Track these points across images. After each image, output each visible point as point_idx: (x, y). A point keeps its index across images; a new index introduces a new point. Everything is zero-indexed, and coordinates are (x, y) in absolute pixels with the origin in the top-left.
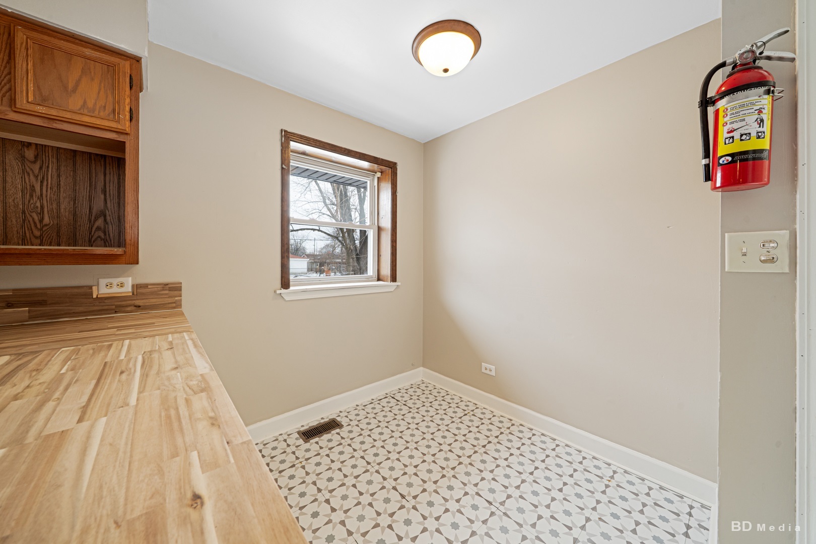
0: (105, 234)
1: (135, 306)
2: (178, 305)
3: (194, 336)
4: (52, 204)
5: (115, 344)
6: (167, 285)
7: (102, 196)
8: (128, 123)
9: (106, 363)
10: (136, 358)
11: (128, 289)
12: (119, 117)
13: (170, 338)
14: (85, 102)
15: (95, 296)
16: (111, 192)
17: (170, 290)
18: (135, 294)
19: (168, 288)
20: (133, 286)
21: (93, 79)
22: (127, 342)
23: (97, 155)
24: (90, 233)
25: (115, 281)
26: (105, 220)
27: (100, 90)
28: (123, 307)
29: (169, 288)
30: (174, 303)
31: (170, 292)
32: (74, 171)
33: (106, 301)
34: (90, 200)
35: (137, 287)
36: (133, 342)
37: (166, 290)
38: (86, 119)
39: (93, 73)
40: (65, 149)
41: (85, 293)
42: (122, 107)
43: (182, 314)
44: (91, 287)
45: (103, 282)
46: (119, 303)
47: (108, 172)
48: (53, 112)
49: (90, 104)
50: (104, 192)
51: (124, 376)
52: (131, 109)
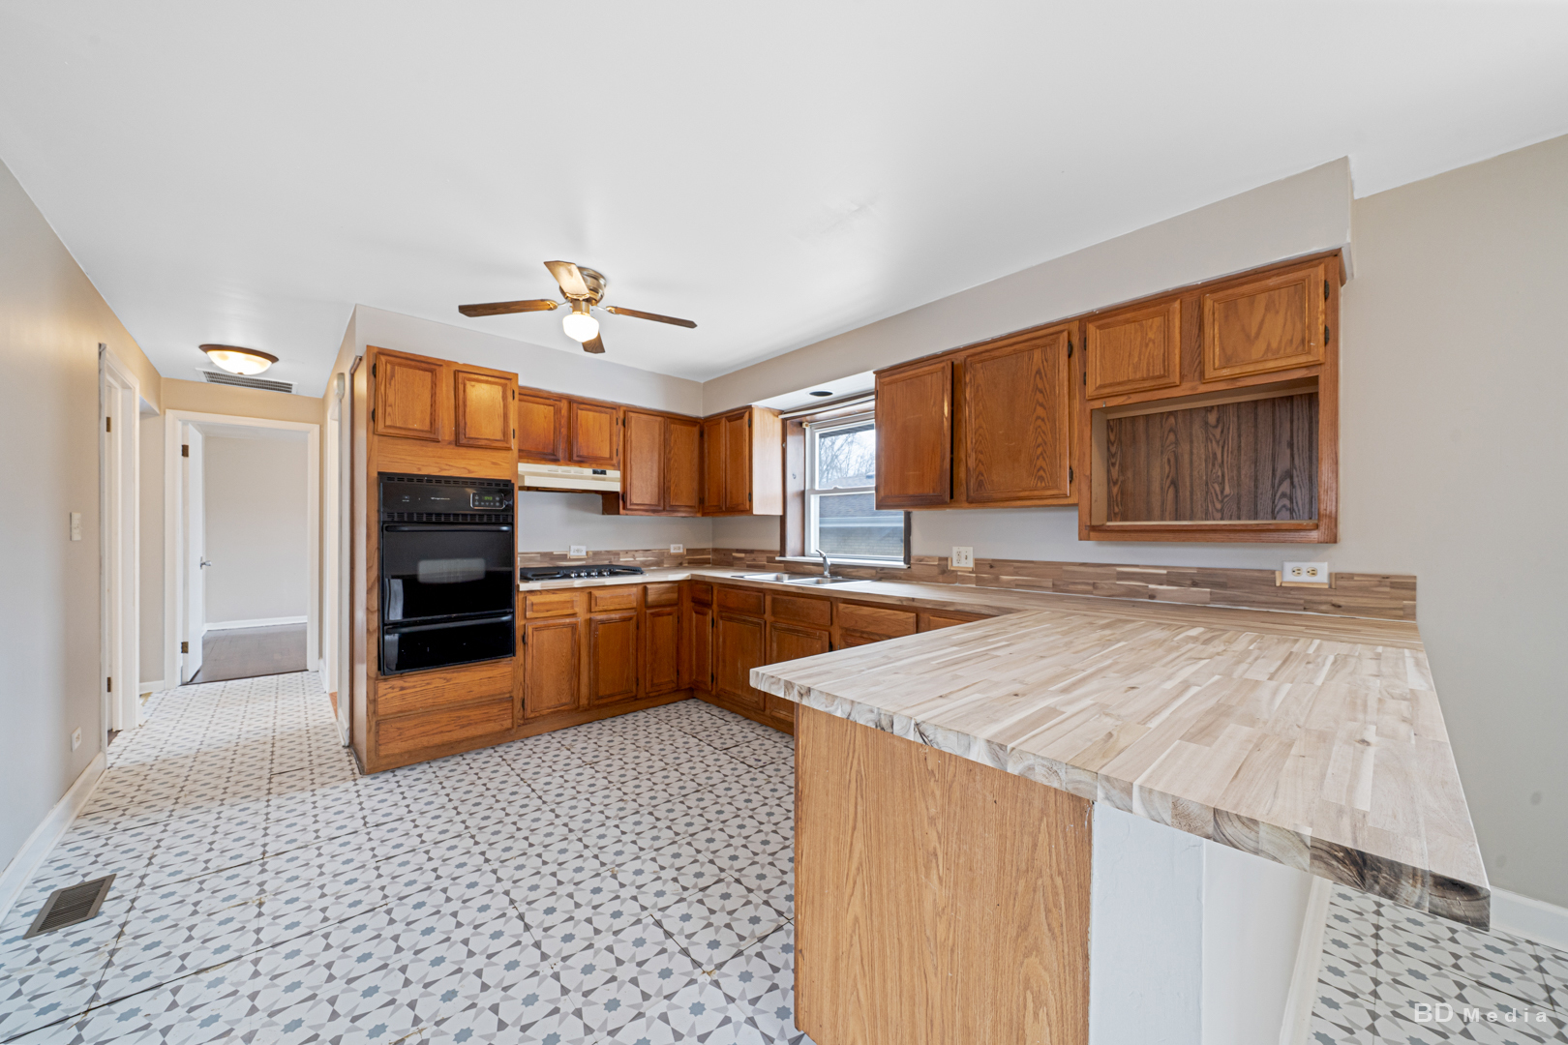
0: (1292, 502)
1: (1333, 605)
2: (1411, 614)
3: (1422, 656)
4: (1232, 471)
5: (1302, 641)
6: (1387, 578)
7: (1288, 452)
8: (1322, 350)
9: (1291, 653)
10: (1326, 658)
11: (1322, 578)
12: (1309, 346)
13: (1380, 649)
14: (1269, 345)
15: (1278, 584)
16: (1300, 444)
17: (1392, 587)
18: (1333, 587)
19: (1388, 584)
20: (1330, 575)
21: (1277, 312)
22: (1317, 642)
23: (1281, 398)
24: (1273, 502)
25: (1306, 566)
26: (1292, 483)
27: (1286, 320)
28: (1315, 603)
29: (1391, 583)
30: (1401, 609)
31: (1393, 590)
32: (1256, 426)
33: (1292, 592)
34: (1273, 460)
35: (1336, 577)
36: (1325, 643)
37: (1386, 586)
38: (1271, 365)
39: (1277, 306)
40: (1245, 402)
41: (1265, 580)
42: (1313, 331)
43: (1415, 628)
44: (1273, 572)
45: (1289, 566)
46: (1310, 598)
47: (1295, 417)
48: (1237, 370)
49: (1274, 345)
50: (1291, 445)
51: (1310, 666)
52: (1326, 329)
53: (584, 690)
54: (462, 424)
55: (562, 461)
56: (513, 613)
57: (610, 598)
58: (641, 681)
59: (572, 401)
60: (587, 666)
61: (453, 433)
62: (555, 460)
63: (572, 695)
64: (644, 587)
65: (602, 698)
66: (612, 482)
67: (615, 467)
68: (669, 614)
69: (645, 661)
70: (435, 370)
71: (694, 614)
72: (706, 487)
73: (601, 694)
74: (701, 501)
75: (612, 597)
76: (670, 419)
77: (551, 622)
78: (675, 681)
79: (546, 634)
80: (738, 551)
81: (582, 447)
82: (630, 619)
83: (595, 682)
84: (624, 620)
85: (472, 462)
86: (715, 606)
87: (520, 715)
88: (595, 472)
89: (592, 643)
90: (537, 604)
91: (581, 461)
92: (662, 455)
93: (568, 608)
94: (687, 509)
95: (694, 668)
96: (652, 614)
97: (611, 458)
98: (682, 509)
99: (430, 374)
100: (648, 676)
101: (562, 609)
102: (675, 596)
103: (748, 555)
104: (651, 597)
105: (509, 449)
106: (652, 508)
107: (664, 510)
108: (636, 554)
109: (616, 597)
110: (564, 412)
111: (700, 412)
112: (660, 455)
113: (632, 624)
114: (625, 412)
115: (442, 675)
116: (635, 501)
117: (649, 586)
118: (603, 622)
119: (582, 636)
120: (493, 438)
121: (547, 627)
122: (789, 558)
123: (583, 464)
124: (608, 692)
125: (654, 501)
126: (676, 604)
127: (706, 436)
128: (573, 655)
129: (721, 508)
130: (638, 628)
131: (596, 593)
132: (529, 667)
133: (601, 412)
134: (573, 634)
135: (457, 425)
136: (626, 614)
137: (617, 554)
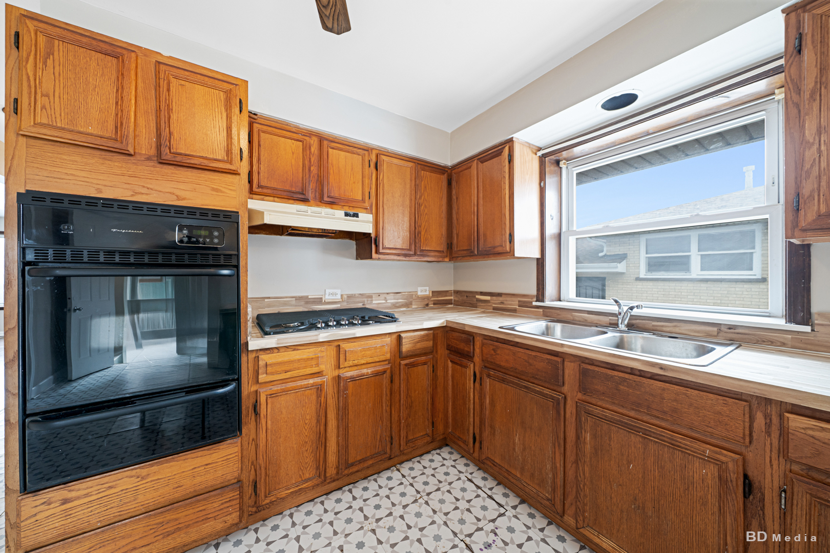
53: (332, 458)
54: (165, 133)
55: (312, 202)
56: (238, 380)
57: (361, 351)
58: (396, 438)
59: (322, 139)
60: (335, 431)
61: (154, 145)
62: (305, 201)
63: (318, 468)
64: (399, 337)
65: (353, 465)
66: (364, 224)
67: (368, 210)
68: (425, 364)
69: (399, 416)
70: (123, 55)
71: (450, 364)
72: (455, 232)
73: (351, 461)
74: (450, 246)
75: (364, 350)
76: (422, 166)
77: (290, 385)
78: (431, 435)
79: (282, 400)
80: (482, 294)
81: (334, 188)
82: (384, 372)
83: (344, 448)
84: (377, 374)
85: (182, 186)
86: (477, 359)
87: (251, 502)
88: (347, 215)
89: (341, 404)
90: (272, 365)
91: (332, 203)
92: (413, 199)
93: (311, 366)
94: (437, 254)
95: (450, 420)
96: (406, 365)
97: (363, 200)
98: (432, 254)
99: (114, 61)
100: (403, 434)
101: (305, 367)
102: (430, 344)
103: (494, 298)
104: (406, 347)
105: (235, 173)
106: (403, 252)
107: (415, 254)
108: (388, 297)
109: (369, 349)
110: (314, 149)
111: (448, 160)
112: (411, 200)
113: (386, 379)
114: (377, 156)
115: (134, 472)
116: (387, 245)
117: (403, 335)
118: (353, 379)
119: (329, 397)
120: (211, 156)
121: (285, 391)
122: (547, 303)
123: (334, 206)
124: (359, 458)
125: (406, 246)
126: (431, 353)
127: (454, 183)
128: (318, 421)
129: (473, 252)
130: (392, 382)
131: (345, 346)
132: (262, 444)
133: (353, 153)
134: (319, 396)
135: (159, 136)
136: (380, 368)
137: (370, 297)
